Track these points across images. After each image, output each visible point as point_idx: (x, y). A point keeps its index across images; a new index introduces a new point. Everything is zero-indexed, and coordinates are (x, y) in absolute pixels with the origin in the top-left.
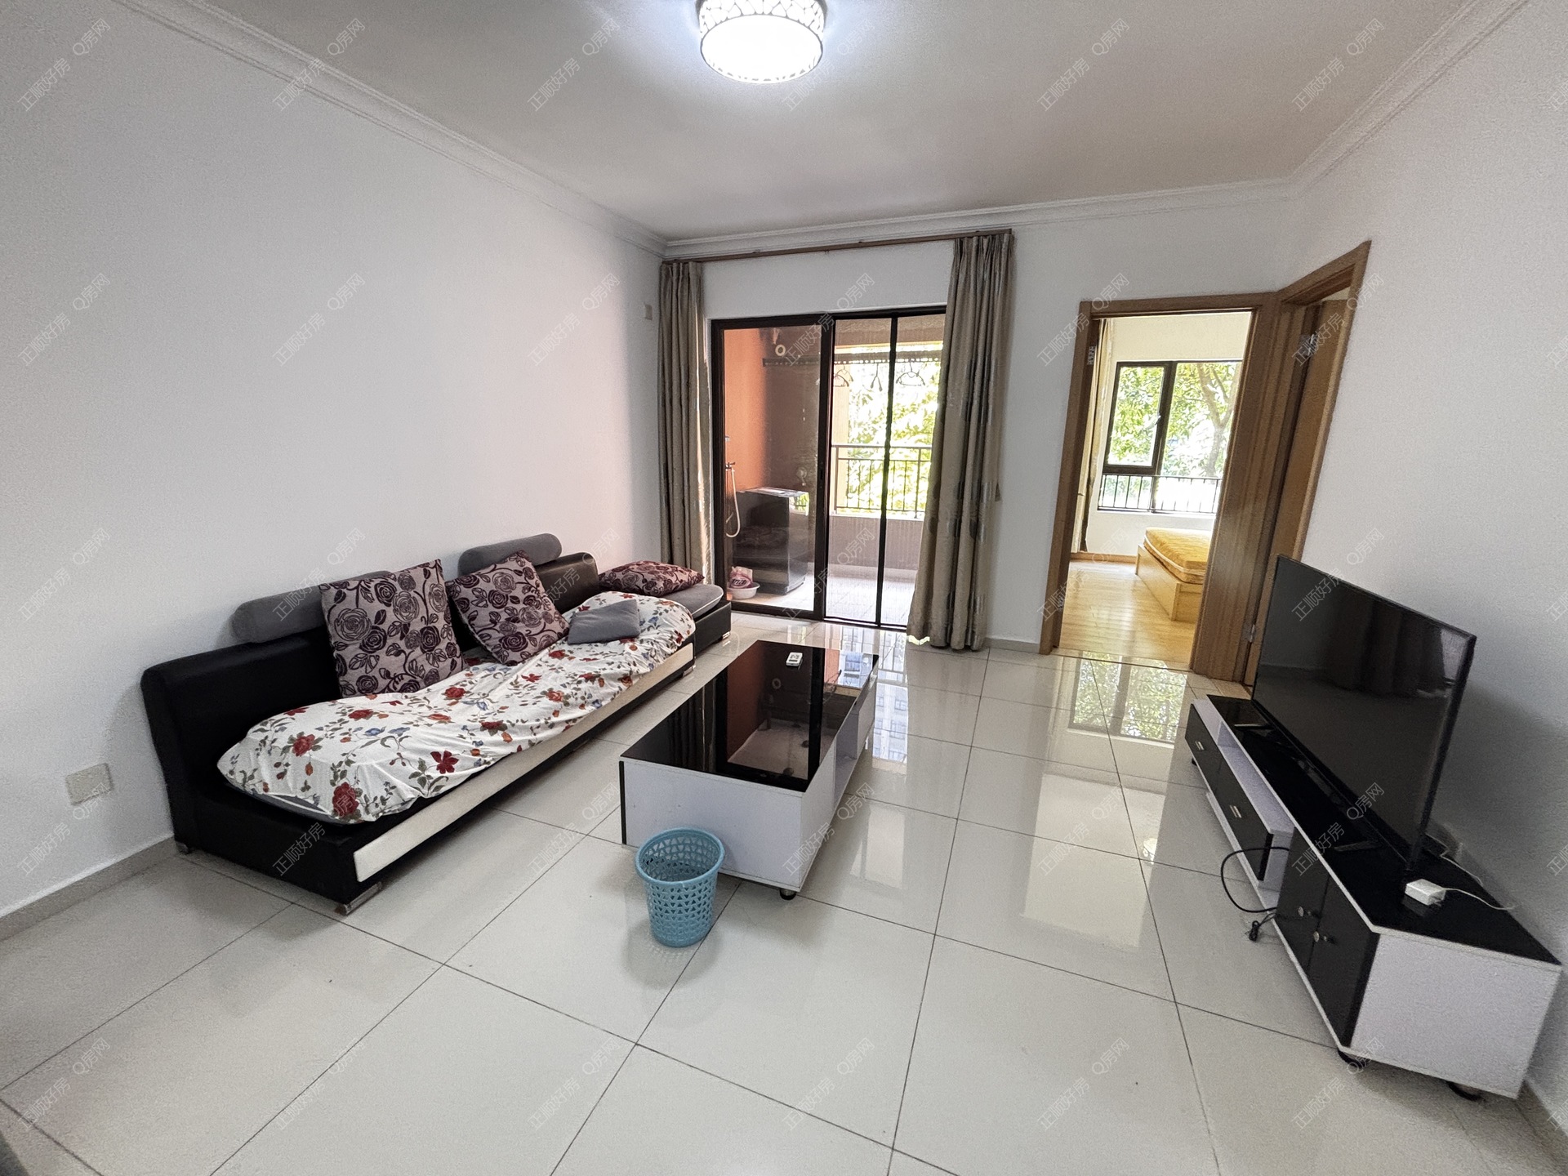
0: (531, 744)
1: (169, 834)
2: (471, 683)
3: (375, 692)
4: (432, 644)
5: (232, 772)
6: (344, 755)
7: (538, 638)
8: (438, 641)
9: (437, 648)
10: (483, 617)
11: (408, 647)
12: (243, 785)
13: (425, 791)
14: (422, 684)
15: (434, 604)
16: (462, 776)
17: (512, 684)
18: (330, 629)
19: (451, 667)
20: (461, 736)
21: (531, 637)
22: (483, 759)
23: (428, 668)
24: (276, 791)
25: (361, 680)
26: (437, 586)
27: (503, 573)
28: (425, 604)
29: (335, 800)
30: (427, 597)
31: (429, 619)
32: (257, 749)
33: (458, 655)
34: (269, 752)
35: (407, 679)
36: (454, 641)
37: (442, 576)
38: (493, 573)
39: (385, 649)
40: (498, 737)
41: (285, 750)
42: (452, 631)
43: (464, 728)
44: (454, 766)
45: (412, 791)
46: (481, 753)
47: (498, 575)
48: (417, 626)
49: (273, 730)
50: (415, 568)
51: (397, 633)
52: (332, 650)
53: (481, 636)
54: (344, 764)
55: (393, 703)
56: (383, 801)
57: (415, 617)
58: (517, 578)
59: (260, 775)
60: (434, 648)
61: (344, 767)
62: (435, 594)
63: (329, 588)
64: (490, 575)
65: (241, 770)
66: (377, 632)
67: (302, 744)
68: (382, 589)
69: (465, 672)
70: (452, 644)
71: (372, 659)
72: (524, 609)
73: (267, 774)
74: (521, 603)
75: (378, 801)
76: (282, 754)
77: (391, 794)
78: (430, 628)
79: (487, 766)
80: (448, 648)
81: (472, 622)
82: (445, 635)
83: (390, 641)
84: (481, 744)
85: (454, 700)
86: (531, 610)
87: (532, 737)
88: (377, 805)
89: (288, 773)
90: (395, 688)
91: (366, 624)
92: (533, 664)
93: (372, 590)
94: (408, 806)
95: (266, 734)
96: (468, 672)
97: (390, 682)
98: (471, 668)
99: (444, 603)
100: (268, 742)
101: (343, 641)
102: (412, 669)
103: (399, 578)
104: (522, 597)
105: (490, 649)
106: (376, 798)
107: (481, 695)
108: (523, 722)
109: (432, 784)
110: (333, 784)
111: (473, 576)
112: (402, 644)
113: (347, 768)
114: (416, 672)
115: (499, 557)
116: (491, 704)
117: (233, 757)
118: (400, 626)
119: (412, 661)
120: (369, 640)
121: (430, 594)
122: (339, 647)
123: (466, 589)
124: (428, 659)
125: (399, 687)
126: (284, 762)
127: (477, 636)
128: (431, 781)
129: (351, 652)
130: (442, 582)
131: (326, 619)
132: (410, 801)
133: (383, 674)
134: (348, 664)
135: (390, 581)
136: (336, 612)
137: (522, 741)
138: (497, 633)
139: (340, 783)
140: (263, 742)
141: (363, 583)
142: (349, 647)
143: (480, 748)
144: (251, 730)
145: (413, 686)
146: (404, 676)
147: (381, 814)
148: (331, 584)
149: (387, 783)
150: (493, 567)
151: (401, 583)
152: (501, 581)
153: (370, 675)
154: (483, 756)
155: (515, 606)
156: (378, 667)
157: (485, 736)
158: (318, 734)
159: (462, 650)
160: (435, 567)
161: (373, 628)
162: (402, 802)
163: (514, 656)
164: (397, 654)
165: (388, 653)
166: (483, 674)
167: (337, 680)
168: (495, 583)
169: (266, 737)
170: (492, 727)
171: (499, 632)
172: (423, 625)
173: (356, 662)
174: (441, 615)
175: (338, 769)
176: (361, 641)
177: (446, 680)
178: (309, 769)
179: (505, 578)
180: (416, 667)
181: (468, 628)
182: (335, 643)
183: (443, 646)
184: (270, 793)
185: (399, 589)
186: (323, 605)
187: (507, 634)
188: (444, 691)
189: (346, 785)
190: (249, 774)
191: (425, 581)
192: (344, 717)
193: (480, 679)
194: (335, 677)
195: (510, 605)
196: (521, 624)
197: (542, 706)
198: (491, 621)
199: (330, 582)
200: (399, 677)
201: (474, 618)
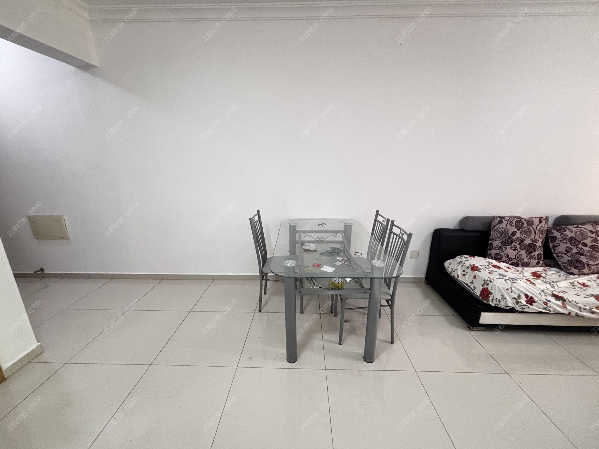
0: (577, 315)
1: (424, 276)
2: (546, 274)
3: (500, 261)
4: (531, 251)
5: (448, 267)
6: (490, 278)
7: (593, 267)
8: (535, 251)
9: (533, 253)
10: (562, 247)
11: (520, 249)
12: (451, 273)
13: (517, 307)
14: (520, 265)
15: (539, 235)
16: (536, 310)
17: (570, 283)
18: (492, 232)
19: (537, 264)
20: (540, 294)
21: (589, 266)
22: (548, 308)
23: (526, 260)
24: (461, 279)
25: (496, 254)
26: (543, 228)
27: (581, 230)
28: (535, 234)
29: (481, 291)
30: (537, 231)
31: (535, 240)
32: (458, 264)
33: (542, 259)
34: (462, 266)
35: (515, 261)
36: (542, 253)
37: (547, 224)
38: (576, 229)
39: (510, 246)
40: (560, 303)
41: (468, 267)
42: (542, 249)
43: (543, 291)
44: (533, 304)
45: (512, 304)
46: (548, 305)
47: (578, 230)
48: (528, 241)
49: (465, 260)
50: (536, 218)
51: (518, 242)
52: (490, 240)
53: (557, 256)
54: (489, 281)
55: (508, 268)
56: (499, 301)
57: (528, 238)
58: (590, 234)
59: (457, 272)
60: (532, 253)
61: (488, 282)
62: (541, 231)
63: (497, 218)
64: (574, 229)
65: (452, 268)
66: (509, 239)
67: (474, 268)
68: (518, 223)
69: (543, 268)
70: (540, 254)
71: (504, 248)
72: (589, 251)
73: (460, 272)
74: (588, 247)
75: (497, 300)
76: (466, 268)
77: (503, 300)
78: (533, 244)
79: (549, 312)
80: (538, 255)
81: (554, 248)
82: (539, 249)
83: (513, 244)
84: (550, 301)
85: (535, 278)
86: (594, 253)
87: (579, 312)
88: (496, 301)
89: (467, 275)
90: (509, 263)
91: (507, 234)
92: (586, 279)
93: (514, 222)
94: (508, 308)
95: (462, 260)
96: (545, 269)
97: (508, 259)
98: (547, 268)
99: (544, 236)
100: (462, 263)
101: (495, 238)
102: (519, 258)
103: (527, 220)
104: (589, 244)
105: (560, 263)
106: (497, 299)
107: (551, 281)
108: (575, 302)
109: (521, 305)
110: (482, 286)
111: (563, 228)
112: (518, 247)
113: (489, 283)
114: (520, 259)
115: (581, 222)
116: (557, 287)
117: (450, 263)
118: (520, 239)
119: (520, 255)
120: (505, 241)
121: (539, 230)
122: (492, 240)
123: (557, 232)
124: (527, 257)
125: (510, 262)
126: (467, 271)
127: (555, 255)
128: (521, 304)
129: (497, 243)
130: (546, 227)
131: (492, 229)
132: (509, 307)
133: (506, 255)
134: (493, 247)
135: (523, 220)
136: (497, 227)
137: (573, 311)
138: (567, 257)
139: (485, 287)
140: (461, 262)
141: (511, 219)
142: (496, 241)
143: (548, 303)
144: (457, 257)
145: (516, 265)
146: (514, 259)
147: (496, 305)
148: (498, 217)
149: (503, 296)
150: (576, 226)
151: (527, 222)
152: (579, 233)
153: (501, 254)
154: (549, 307)
155: (583, 247)
156: (504, 252)
157: (553, 300)
158: (480, 267)
159: (544, 258)
160: (545, 219)
161: (509, 237)
162: (506, 305)
163: (573, 270)
164: (515, 250)
165: (511, 248)
166: (554, 272)
167: (487, 251)
168: (576, 233)
169: (462, 261)
170: (558, 298)
171: (569, 257)
172: (531, 242)
173: (497, 247)
174: (540, 240)
175: (486, 282)
176: (502, 240)
177: (533, 268)
178: (475, 277)
179: (582, 233)
180: (521, 258)
181: (551, 250)
182: (492, 238)
183: (536, 253)
184: (459, 279)
185: (525, 225)
186: (493, 223)
187: (573, 259)
188: (531, 272)
189: (487, 288)
190: (454, 270)
191: (539, 224)
192: (490, 265)
193: (551, 273)
194: (486, 250)
195: (580, 246)
196: (583, 257)
197: (589, 300)
198: (566, 250)
199: (499, 216)
200: (513, 259)
201: (556, 246)
